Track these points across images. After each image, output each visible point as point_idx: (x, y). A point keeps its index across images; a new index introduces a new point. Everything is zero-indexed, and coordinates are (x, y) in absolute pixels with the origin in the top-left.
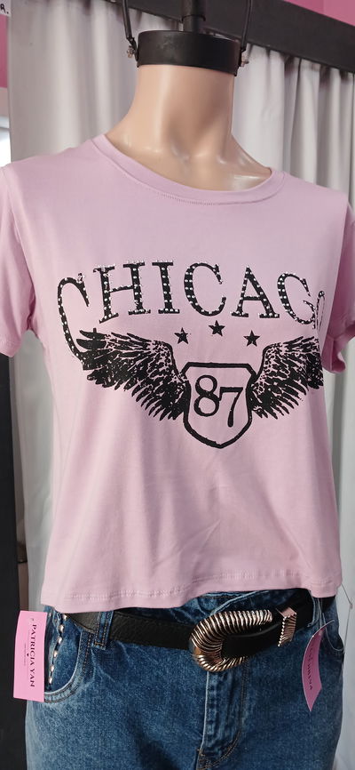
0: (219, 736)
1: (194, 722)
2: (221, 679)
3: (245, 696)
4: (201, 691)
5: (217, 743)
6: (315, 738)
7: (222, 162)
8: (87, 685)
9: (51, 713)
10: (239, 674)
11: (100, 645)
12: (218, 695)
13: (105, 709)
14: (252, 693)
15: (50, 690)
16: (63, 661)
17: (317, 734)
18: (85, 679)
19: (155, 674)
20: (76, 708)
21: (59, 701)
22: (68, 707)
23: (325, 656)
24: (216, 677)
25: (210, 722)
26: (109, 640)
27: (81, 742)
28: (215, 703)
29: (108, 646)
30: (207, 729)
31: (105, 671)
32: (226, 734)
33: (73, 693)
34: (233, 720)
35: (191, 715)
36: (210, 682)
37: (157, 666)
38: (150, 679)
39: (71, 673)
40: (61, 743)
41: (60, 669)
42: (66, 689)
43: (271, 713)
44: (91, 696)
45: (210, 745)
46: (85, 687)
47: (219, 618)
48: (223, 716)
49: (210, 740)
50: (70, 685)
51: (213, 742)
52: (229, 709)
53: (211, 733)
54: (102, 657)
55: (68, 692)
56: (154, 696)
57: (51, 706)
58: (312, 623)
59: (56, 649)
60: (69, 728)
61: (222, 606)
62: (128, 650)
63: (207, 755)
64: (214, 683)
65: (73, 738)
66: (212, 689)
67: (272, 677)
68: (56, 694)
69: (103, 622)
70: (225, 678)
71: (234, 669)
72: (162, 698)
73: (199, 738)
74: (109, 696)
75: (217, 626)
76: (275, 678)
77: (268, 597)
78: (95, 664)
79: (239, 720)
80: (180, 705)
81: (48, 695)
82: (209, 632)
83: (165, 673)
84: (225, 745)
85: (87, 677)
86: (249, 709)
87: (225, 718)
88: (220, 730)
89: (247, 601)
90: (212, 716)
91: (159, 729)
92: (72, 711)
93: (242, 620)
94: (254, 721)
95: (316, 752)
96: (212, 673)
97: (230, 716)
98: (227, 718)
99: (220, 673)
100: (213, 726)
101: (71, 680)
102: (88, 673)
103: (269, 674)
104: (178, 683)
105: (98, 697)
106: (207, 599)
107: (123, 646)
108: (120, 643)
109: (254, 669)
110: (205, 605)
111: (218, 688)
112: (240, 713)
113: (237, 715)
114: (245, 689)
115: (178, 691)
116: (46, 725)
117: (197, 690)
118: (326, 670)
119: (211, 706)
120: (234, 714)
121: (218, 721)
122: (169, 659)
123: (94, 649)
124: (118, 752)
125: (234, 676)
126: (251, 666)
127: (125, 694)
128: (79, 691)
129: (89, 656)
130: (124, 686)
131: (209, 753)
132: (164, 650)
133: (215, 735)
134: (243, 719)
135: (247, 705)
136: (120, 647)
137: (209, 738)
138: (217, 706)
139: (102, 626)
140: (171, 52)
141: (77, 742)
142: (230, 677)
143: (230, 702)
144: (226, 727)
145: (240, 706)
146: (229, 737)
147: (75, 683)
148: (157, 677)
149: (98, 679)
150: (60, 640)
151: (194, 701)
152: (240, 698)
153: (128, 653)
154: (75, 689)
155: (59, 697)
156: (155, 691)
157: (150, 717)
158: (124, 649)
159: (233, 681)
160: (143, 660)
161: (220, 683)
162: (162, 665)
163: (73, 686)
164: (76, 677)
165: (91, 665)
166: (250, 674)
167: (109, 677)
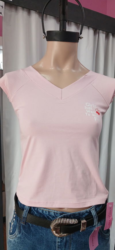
2: (62, 240)
3: (71, 246)
4: (55, 242)
8: (20, 235)
10: (68, 238)
11: (23, 223)
12: (60, 244)
14: (73, 245)
15: (11, 234)
16: (14, 226)
20: (17, 241)
21: (12, 238)
22: (15, 241)
23: (100, 236)
24: (60, 239)
26: (26, 222)
28: (60, 247)
29: (25, 224)
31: (24, 232)
33: (16, 237)
36: (58, 240)
38: (39, 236)
41: (13, 228)
42: (14, 235)
44: (21, 238)
46: (19, 236)
47: (59, 220)
50: (15, 234)
54: (24, 227)
55: (14, 236)
56: (40, 241)
57: (11, 239)
58: (94, 225)
60: (15, 247)
61: (61, 216)
62: (32, 226)
64: (59, 241)
67: (81, 241)
69: (24, 216)
70: (63, 239)
71: (66, 237)
72: (43, 243)
74: (26, 239)
76: (82, 241)
77: (78, 215)
80: (49, 246)
83: (44, 235)
85: (20, 232)
89: (70, 215)
93: (68, 222)
96: (59, 237)
99: (61, 238)
103: (79, 240)
104: (48, 239)
105: (23, 239)
106: (57, 213)
107: (30, 225)
109: (74, 238)
110: (56, 215)
111: (61, 242)
114: (71, 244)
115: (48, 241)
116: (9, 245)
117: (54, 242)
118: (100, 241)
122: (45, 230)
123: (22, 224)
126: (73, 236)
127: (31, 239)
128: (18, 236)
129: (20, 226)
130: (31, 237)
132: (43, 228)
135: (71, 249)
138: (61, 248)
139: (24, 218)
142: (65, 239)
145: (69, 249)
147: (17, 233)
148: (41, 236)
149: (22, 234)
150: (14, 220)
151: (53, 245)
152: (69, 246)
153: (32, 227)
154: (17, 236)
155: (12, 237)
156: (41, 240)
157: (39, 248)
158: (31, 225)
159: (66, 241)
160: (36, 230)
161: (61, 241)
162: (42, 232)
163: (16, 235)
164: (17, 232)
165: (21, 229)
166: (72, 239)
167: (26, 234)
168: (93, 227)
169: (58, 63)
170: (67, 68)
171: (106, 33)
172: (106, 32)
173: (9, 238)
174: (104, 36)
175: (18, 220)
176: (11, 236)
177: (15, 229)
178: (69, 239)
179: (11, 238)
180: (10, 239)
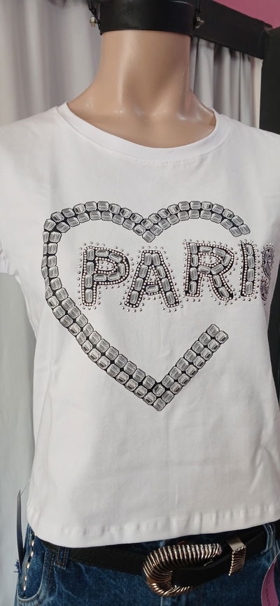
2: (175, 601)
7: (182, 118)
8: (52, 599)
10: (193, 596)
11: (61, 565)
15: (22, 596)
16: (33, 574)
18: (50, 593)
19: (113, 592)
24: (170, 598)
26: (69, 560)
29: (67, 566)
31: (66, 588)
33: (40, 603)
36: (164, 603)
37: (114, 586)
38: (108, 596)
39: (39, 585)
41: (31, 580)
42: (35, 599)
46: (49, 601)
50: (38, 597)
54: (63, 576)
55: (36, 603)
58: (265, 551)
59: (29, 561)
62: (88, 571)
67: (227, 598)
70: (179, 599)
76: (230, 598)
78: (57, 581)
81: (22, 602)
83: (122, 592)
85: (51, 591)
96: (165, 597)
101: (38, 593)
102: (52, 588)
103: (223, 595)
107: (82, 566)
108: (80, 564)
109: (208, 592)
122: (125, 580)
123: (56, 567)
128: (45, 602)
129: (52, 574)
130: (85, 601)
136: (79, 567)
142: (184, 598)
147: (42, 595)
148: (115, 595)
149: (60, 594)
150: (32, 554)
153: (87, 573)
154: (42, 600)
155: (29, 604)
158: (84, 569)
160: (101, 579)
162: (119, 584)
163: (40, 598)
164: (42, 590)
165: (54, 582)
167: (70, 593)
168: (260, 556)
170: (163, 109)
171: (215, 46)
172: (216, 43)
174: (211, 53)
175: (43, 555)
176: (24, 602)
177: (35, 582)
178: (195, 596)
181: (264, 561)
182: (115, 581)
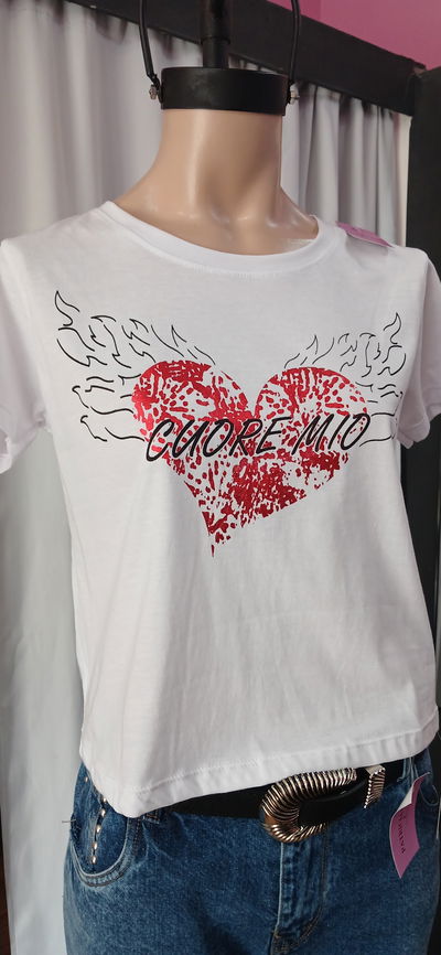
0: (298, 914)
1: (268, 901)
2: (298, 850)
3: (326, 866)
4: (275, 865)
5: (295, 922)
6: (409, 909)
7: (272, 225)
8: (139, 865)
9: (97, 898)
10: (318, 842)
11: (153, 818)
12: (295, 868)
13: (162, 892)
14: (334, 862)
15: (93, 871)
16: (109, 837)
17: (411, 905)
18: (137, 858)
19: (219, 847)
20: (127, 891)
21: (106, 883)
22: (117, 891)
24: (292, 847)
25: (286, 900)
26: (163, 812)
27: (134, 931)
28: (292, 877)
29: (162, 818)
30: (283, 907)
31: (160, 848)
32: (305, 912)
33: (122, 874)
34: (313, 895)
35: (263, 893)
36: (285, 854)
37: (221, 839)
38: (214, 853)
39: (118, 851)
40: (111, 934)
41: (105, 846)
42: (115, 869)
43: (357, 884)
44: (145, 877)
45: (286, 925)
46: (136, 867)
48: (301, 892)
49: (286, 920)
50: (119, 865)
51: (290, 921)
52: (307, 882)
53: (286, 912)
54: (157, 833)
55: (116, 874)
56: (219, 873)
57: (96, 890)
58: (403, 777)
59: (99, 823)
60: (120, 915)
62: (187, 822)
63: (284, 936)
64: (290, 855)
65: (124, 926)
66: (287, 861)
67: (357, 843)
68: (103, 876)
70: (303, 847)
71: (313, 836)
72: (228, 875)
73: (273, 918)
74: (166, 875)
75: (292, 790)
76: (361, 844)
78: (147, 840)
79: (321, 895)
80: (249, 882)
81: (92, 878)
82: (284, 798)
83: (231, 846)
84: (305, 923)
85: (138, 855)
86: (331, 881)
87: (303, 894)
88: (298, 908)
90: (288, 892)
91: (227, 910)
92: (123, 896)
93: (322, 782)
94: (338, 894)
95: (411, 925)
96: (288, 844)
97: (310, 891)
98: (306, 895)
99: (296, 844)
100: (290, 903)
101: (119, 860)
102: (140, 851)
103: (353, 839)
104: (246, 857)
105: (153, 878)
107: (180, 817)
108: (177, 815)
109: (336, 835)
111: (295, 860)
112: (321, 887)
113: (318, 889)
114: (326, 858)
115: (247, 865)
116: (91, 912)
117: (269, 863)
119: (287, 881)
120: (314, 889)
121: (295, 898)
122: (235, 829)
123: (145, 822)
124: (179, 939)
125: (312, 845)
126: (332, 832)
127: (184, 871)
128: (130, 871)
129: (140, 832)
130: (183, 864)
131: (286, 934)
132: (228, 820)
133: (292, 914)
134: (325, 893)
135: (329, 877)
136: (177, 818)
137: (285, 917)
138: (294, 880)
140: (204, 94)
141: (130, 931)
142: (308, 847)
143: (309, 875)
144: (305, 904)
145: (320, 878)
146: (308, 915)
147: (125, 863)
148: (222, 851)
149: (152, 857)
150: (103, 812)
151: (266, 876)
152: (320, 869)
153: (187, 825)
154: (125, 870)
155: (105, 879)
156: (220, 867)
157: (214, 897)
158: (182, 820)
159: (312, 850)
160: (204, 832)
161: (297, 854)
162: (227, 836)
163: (122, 867)
164: (125, 856)
165: (143, 842)
166: (331, 840)
167: (165, 854)
168: (396, 784)
169: (217, 197)
173: (87, 888)
176: (96, 878)
177: (113, 848)
178: (320, 842)
179: (97, 885)
180: (93, 889)
181: (400, 790)
182: (222, 831)
